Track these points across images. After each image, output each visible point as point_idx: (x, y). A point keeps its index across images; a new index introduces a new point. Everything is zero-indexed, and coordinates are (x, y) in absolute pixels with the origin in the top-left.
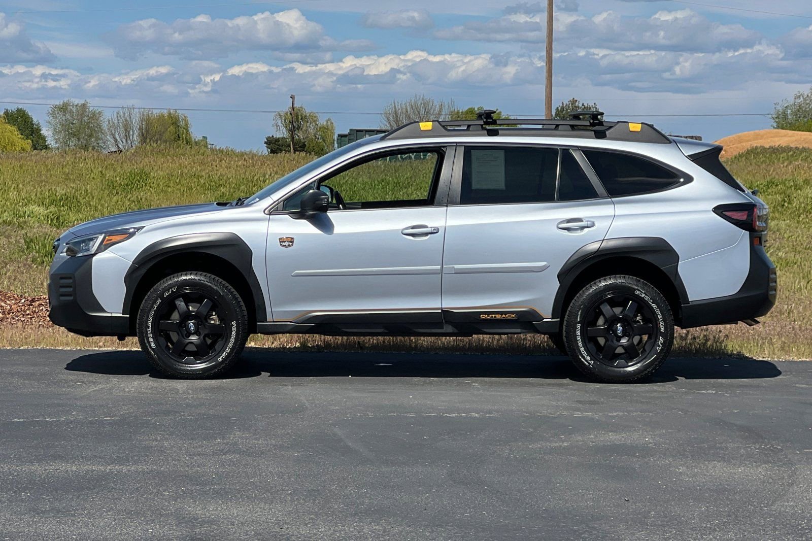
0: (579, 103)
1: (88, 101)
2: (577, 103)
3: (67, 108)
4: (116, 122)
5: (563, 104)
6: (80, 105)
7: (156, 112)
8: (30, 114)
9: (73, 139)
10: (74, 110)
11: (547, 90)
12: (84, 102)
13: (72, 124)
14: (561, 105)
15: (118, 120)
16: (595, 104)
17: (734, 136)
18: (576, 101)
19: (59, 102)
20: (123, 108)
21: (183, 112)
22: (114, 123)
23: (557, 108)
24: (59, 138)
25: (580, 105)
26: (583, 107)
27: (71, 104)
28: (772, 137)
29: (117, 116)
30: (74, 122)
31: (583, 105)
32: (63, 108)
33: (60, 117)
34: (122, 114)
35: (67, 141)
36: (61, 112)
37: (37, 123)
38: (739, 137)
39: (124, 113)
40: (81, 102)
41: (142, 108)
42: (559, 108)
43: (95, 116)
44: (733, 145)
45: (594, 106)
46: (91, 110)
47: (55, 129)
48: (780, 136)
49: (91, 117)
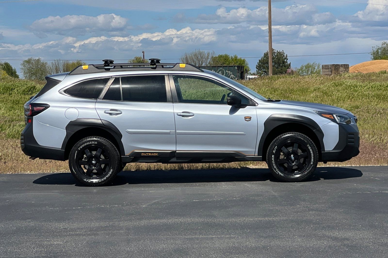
0: (275, 51)
1: (40, 58)
2: (274, 51)
3: (30, 61)
4: (52, 67)
5: (267, 51)
6: (36, 60)
7: (71, 62)
8: (11, 65)
9: (33, 76)
10: (34, 62)
11: (270, 45)
12: (38, 58)
13: (33, 69)
14: (267, 52)
15: (53, 66)
16: (283, 51)
17: (361, 63)
18: (274, 50)
19: (26, 59)
20: (54, 60)
21: (83, 61)
22: (51, 68)
23: (265, 53)
24: (27, 76)
25: (276, 51)
26: (277, 52)
27: (32, 60)
28: (379, 64)
29: (52, 64)
30: (34, 68)
31: (277, 51)
32: (29, 62)
33: (27, 65)
34: (54, 63)
35: (30, 77)
36: (27, 63)
37: (14, 69)
38: (363, 64)
39: (55, 63)
40: (37, 58)
41: (64, 60)
42: (266, 53)
43: (44, 65)
44: (361, 68)
45: (282, 52)
46: (41, 62)
47: (25, 72)
48: (383, 63)
49: (42, 65)
